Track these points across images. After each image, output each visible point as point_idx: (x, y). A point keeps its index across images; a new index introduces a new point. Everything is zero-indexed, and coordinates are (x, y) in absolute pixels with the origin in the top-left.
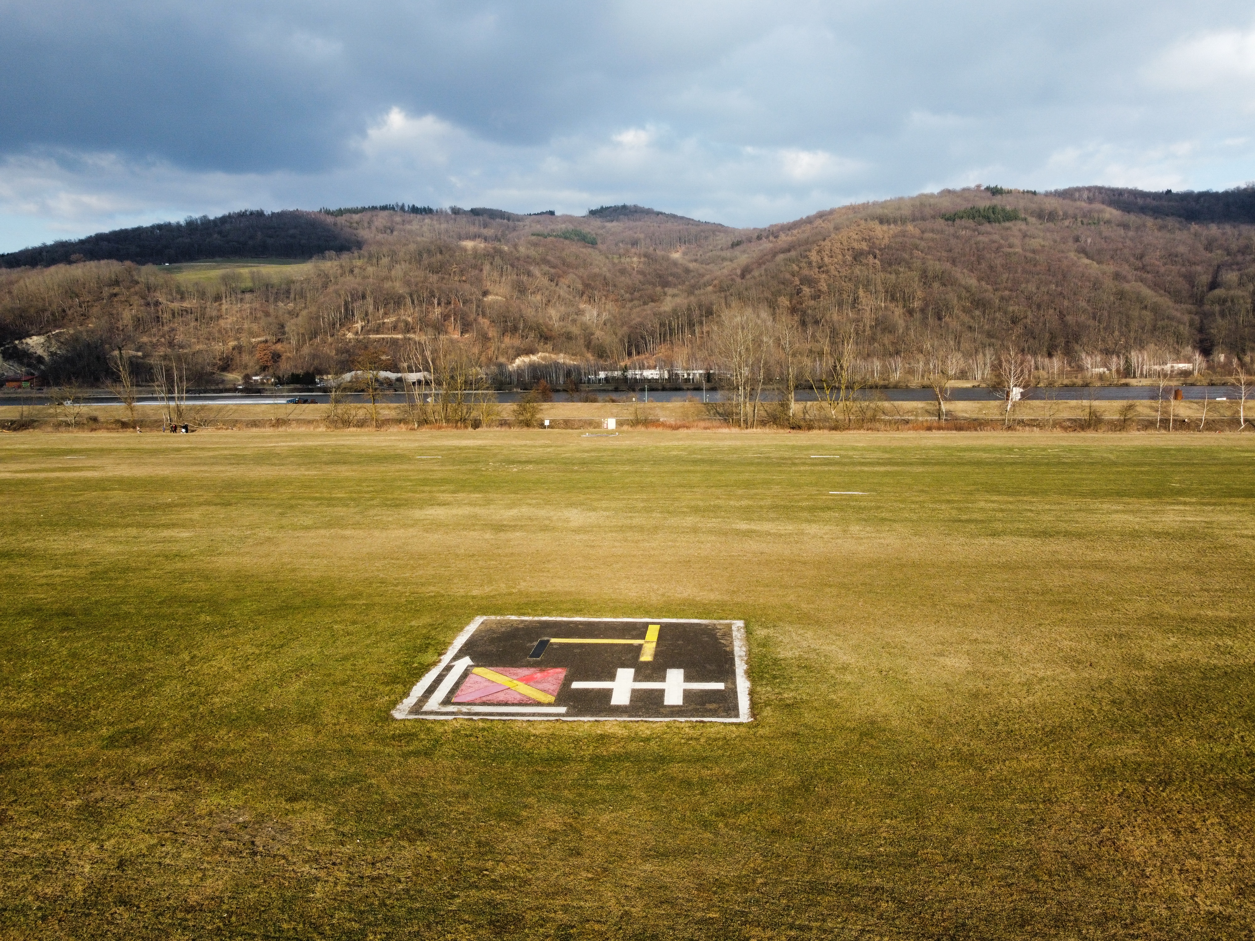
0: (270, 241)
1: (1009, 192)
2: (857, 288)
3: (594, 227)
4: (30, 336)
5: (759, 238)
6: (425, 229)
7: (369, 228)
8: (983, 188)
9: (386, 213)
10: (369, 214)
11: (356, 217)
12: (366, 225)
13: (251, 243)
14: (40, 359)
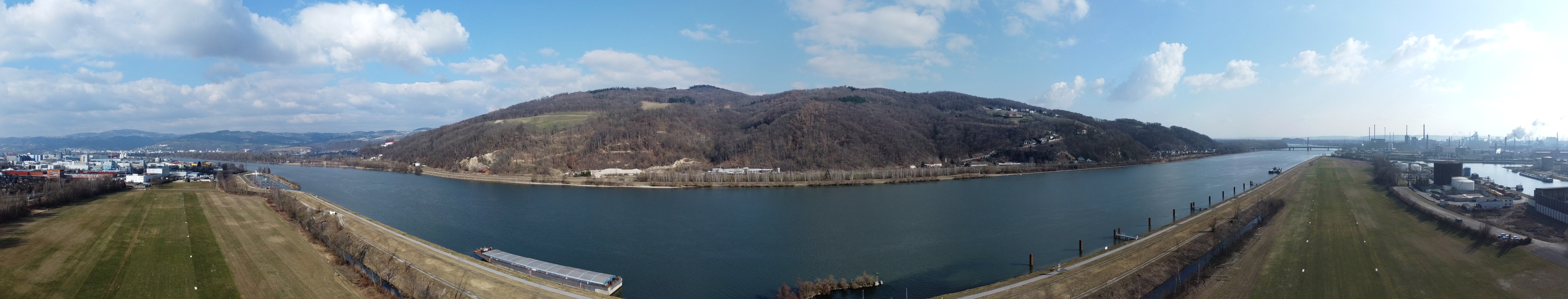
0: (571, 105)
1: (858, 89)
2: (819, 132)
3: (692, 95)
4: (487, 153)
5: (762, 101)
6: (628, 97)
7: (607, 98)
8: (847, 87)
9: (612, 91)
10: (606, 92)
11: (602, 93)
12: (605, 97)
13: (564, 106)
14: (490, 162)
